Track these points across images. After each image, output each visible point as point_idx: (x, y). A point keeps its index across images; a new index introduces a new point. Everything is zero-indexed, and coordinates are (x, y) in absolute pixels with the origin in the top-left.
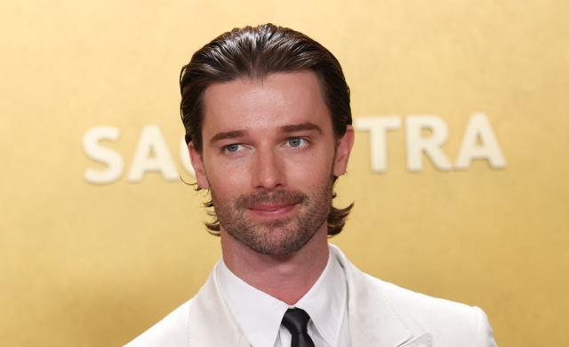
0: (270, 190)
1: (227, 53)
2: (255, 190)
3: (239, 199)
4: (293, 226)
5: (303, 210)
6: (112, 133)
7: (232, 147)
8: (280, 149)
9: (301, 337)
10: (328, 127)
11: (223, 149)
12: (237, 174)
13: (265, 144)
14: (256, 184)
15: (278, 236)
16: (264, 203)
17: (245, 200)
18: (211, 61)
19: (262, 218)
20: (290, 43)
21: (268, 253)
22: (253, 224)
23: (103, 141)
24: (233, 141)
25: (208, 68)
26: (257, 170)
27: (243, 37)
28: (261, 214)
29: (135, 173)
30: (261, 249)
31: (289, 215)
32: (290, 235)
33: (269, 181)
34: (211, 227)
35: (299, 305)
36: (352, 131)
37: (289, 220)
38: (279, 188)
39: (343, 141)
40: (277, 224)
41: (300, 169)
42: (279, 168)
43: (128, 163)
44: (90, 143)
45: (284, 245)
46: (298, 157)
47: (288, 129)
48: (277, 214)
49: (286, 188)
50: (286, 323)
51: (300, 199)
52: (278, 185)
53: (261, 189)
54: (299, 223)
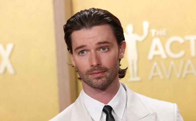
0: (96, 67)
2: (91, 67)
3: (87, 71)
4: (104, 79)
5: (108, 74)
7: (82, 52)
8: (98, 52)
9: (109, 115)
11: (79, 53)
14: (91, 65)
15: (100, 82)
16: (94, 71)
17: (89, 71)
21: (97, 88)
22: (92, 79)
24: (82, 50)
26: (91, 60)
28: (94, 76)
30: (95, 87)
31: (103, 75)
32: (104, 82)
33: (95, 63)
36: (125, 43)
37: (103, 77)
38: (99, 66)
39: (122, 47)
40: (99, 78)
41: (106, 58)
42: (98, 59)
45: (102, 85)
46: (104, 54)
48: (99, 75)
49: (101, 66)
50: (104, 110)
52: (98, 65)
53: (93, 67)
54: (107, 78)
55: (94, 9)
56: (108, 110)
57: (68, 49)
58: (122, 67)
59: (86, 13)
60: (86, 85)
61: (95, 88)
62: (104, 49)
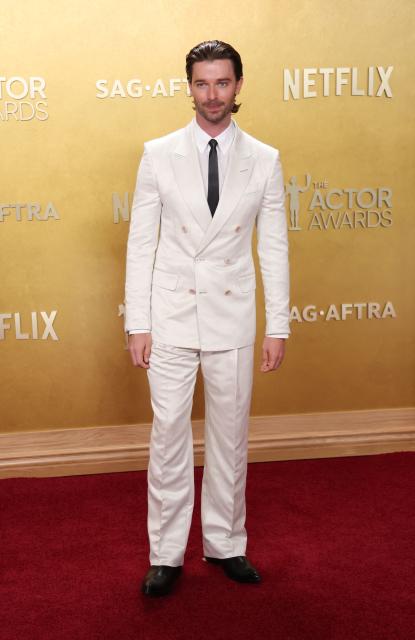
0: (213, 101)
1: (201, 51)
2: (208, 100)
3: (203, 102)
5: (223, 107)
6: (105, 82)
7: (201, 85)
8: (217, 86)
9: (213, 149)
10: (234, 79)
11: (198, 85)
12: (202, 94)
13: (212, 84)
14: (208, 98)
15: (214, 116)
16: (211, 105)
17: (205, 103)
18: (195, 53)
20: (222, 49)
23: (102, 84)
24: (202, 83)
25: (194, 56)
26: (208, 94)
28: (210, 109)
29: (112, 95)
31: (219, 109)
33: (212, 97)
34: (194, 108)
35: (216, 139)
37: (218, 111)
38: (216, 100)
40: (215, 112)
41: (223, 93)
42: (216, 93)
43: (110, 91)
44: (98, 84)
45: (216, 119)
46: (222, 89)
47: (220, 80)
48: (215, 109)
49: (218, 100)
50: (210, 143)
51: (223, 104)
53: (210, 100)
54: (222, 112)
55: (218, 42)
56: (213, 144)
58: (237, 103)
60: (200, 116)
61: (208, 120)
62: (223, 84)
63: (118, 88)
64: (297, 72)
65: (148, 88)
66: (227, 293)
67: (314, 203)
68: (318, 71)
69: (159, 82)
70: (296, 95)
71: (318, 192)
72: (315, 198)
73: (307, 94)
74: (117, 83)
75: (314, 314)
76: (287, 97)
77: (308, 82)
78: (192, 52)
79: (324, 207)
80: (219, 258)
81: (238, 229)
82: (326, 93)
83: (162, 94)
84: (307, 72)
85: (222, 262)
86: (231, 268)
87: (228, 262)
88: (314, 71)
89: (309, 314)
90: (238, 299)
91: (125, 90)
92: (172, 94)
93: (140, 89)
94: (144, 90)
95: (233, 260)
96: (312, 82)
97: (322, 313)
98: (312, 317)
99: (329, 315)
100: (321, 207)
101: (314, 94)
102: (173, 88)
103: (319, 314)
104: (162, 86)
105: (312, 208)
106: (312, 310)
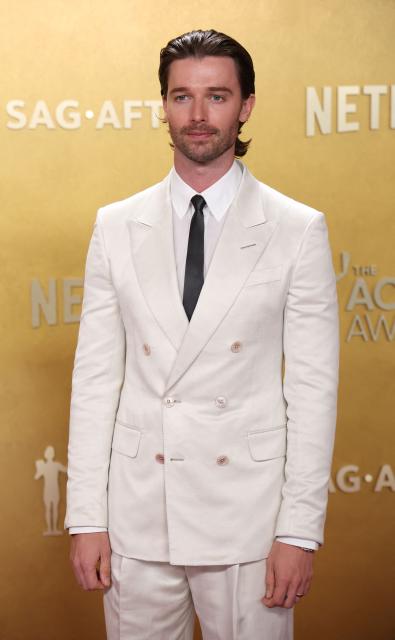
0: (198, 122)
1: (184, 43)
2: (190, 123)
3: (183, 128)
4: (209, 146)
5: (216, 138)
6: (21, 103)
7: (181, 98)
8: (206, 100)
10: (237, 92)
11: (176, 99)
12: (183, 113)
13: (199, 96)
14: (191, 119)
15: (201, 150)
16: (195, 131)
17: (185, 129)
18: (174, 46)
19: (193, 140)
20: (219, 40)
21: (195, 160)
22: (188, 143)
23: (17, 108)
24: (182, 94)
25: (173, 50)
26: (192, 110)
27: (195, 35)
28: (193, 137)
29: (33, 125)
31: (208, 139)
32: (207, 151)
34: (172, 145)
35: (202, 194)
36: (254, 97)
37: (207, 142)
38: (203, 122)
39: (248, 101)
40: (201, 143)
41: (218, 114)
42: (205, 112)
43: (29, 119)
44: (10, 108)
45: (203, 156)
46: (216, 106)
47: (212, 89)
48: (201, 138)
49: (208, 124)
50: (193, 202)
51: (214, 131)
52: (203, 120)
53: (193, 122)
54: (214, 145)
57: (162, 94)
59: (188, 38)
60: (181, 155)
61: (191, 158)
62: (217, 98)
63: (41, 115)
64: (328, 91)
65: (90, 114)
66: (222, 461)
67: (355, 299)
68: (362, 90)
69: (108, 106)
70: (326, 128)
71: (361, 282)
72: (356, 291)
73: (343, 126)
74: (41, 106)
75: (356, 480)
76: (311, 130)
77: (345, 108)
78: (170, 44)
79: (371, 306)
80: (205, 399)
81: (236, 346)
82: (375, 124)
83: (111, 125)
84: (344, 91)
85: (212, 406)
86: (228, 417)
87: (223, 406)
88: (355, 90)
89: (347, 480)
90: (243, 472)
91: (54, 118)
92: (128, 124)
93: (76, 116)
94: (84, 118)
95: (232, 403)
96: (352, 108)
97: (369, 478)
98: (352, 484)
99: (381, 483)
100: (365, 305)
101: (354, 126)
102: (129, 115)
103: (363, 480)
104: (113, 113)
105: (351, 307)
106: (352, 473)
